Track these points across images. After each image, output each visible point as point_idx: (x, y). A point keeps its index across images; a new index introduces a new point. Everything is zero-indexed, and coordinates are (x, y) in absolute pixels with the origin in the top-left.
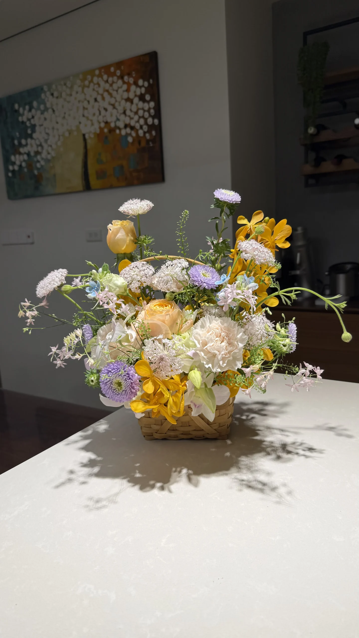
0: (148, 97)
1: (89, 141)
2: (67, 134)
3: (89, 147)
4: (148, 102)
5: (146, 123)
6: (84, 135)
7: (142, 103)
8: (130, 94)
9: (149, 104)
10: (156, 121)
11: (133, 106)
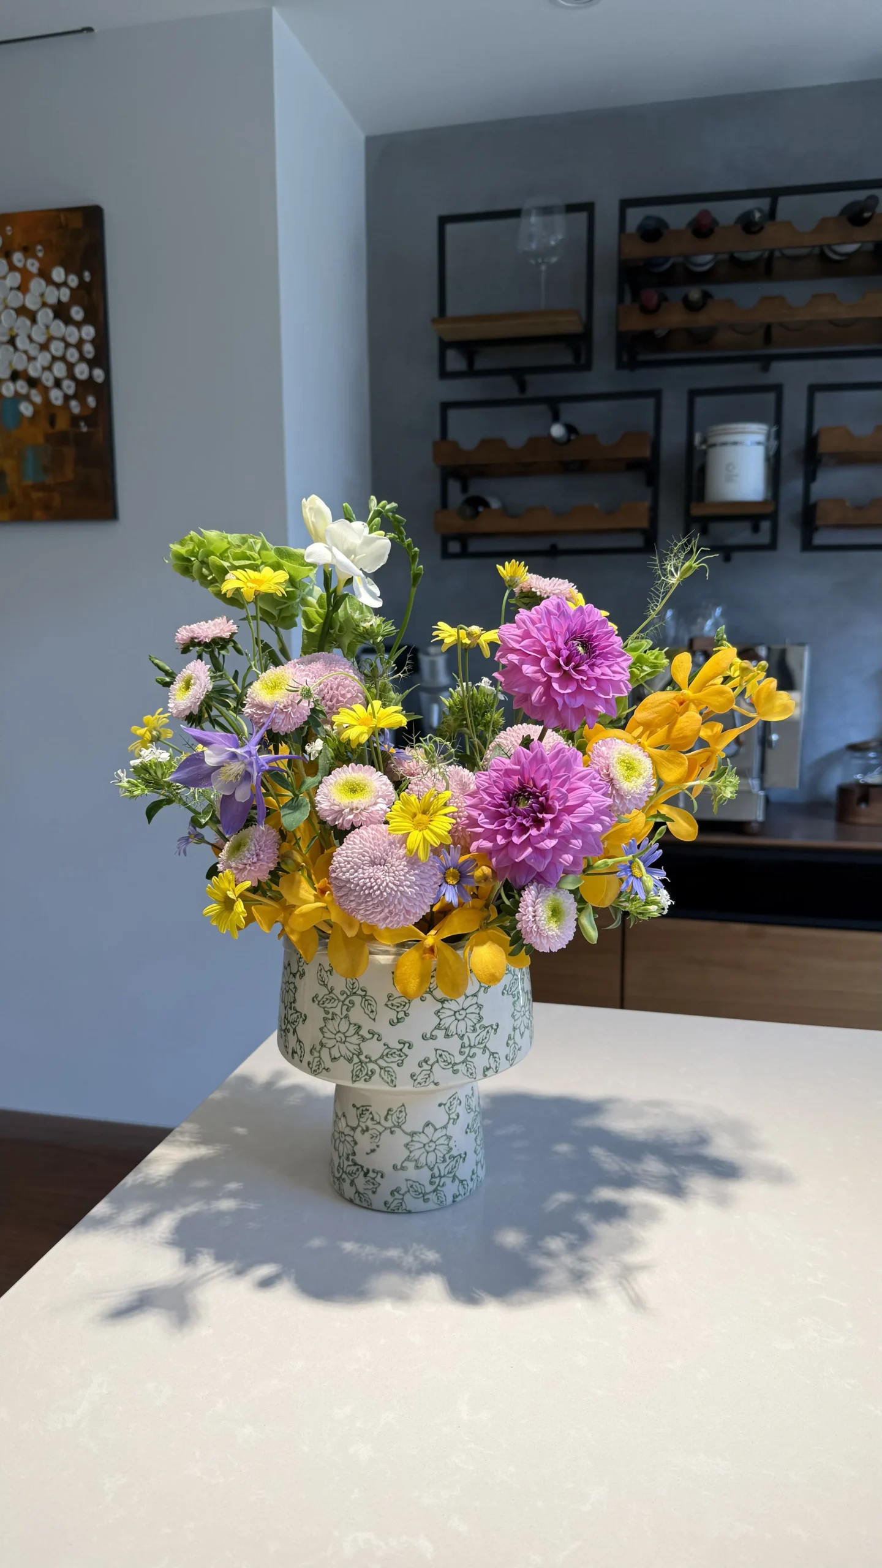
0: (77, 313)
4: (79, 325)
5: (71, 376)
7: (62, 325)
8: (28, 297)
9: (79, 330)
10: (99, 374)
11: (35, 328)
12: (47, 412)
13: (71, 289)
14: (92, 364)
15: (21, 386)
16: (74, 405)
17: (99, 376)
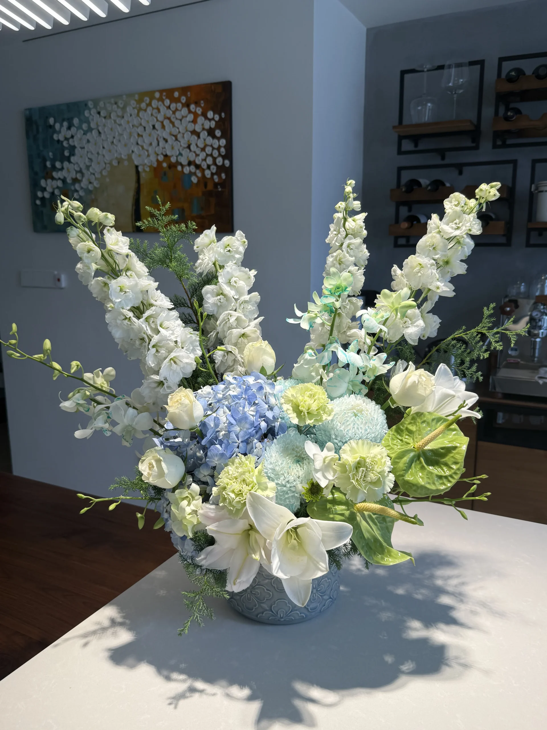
0: (218, 133)
1: (143, 175)
2: (115, 163)
3: (142, 181)
4: (219, 139)
5: (215, 163)
6: (137, 167)
7: (211, 139)
8: (197, 126)
9: (219, 141)
10: (227, 163)
11: (199, 140)
12: (204, 181)
13: (216, 122)
14: (224, 157)
15: (193, 168)
16: (215, 177)
17: (227, 164)
